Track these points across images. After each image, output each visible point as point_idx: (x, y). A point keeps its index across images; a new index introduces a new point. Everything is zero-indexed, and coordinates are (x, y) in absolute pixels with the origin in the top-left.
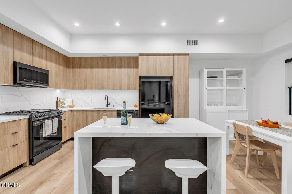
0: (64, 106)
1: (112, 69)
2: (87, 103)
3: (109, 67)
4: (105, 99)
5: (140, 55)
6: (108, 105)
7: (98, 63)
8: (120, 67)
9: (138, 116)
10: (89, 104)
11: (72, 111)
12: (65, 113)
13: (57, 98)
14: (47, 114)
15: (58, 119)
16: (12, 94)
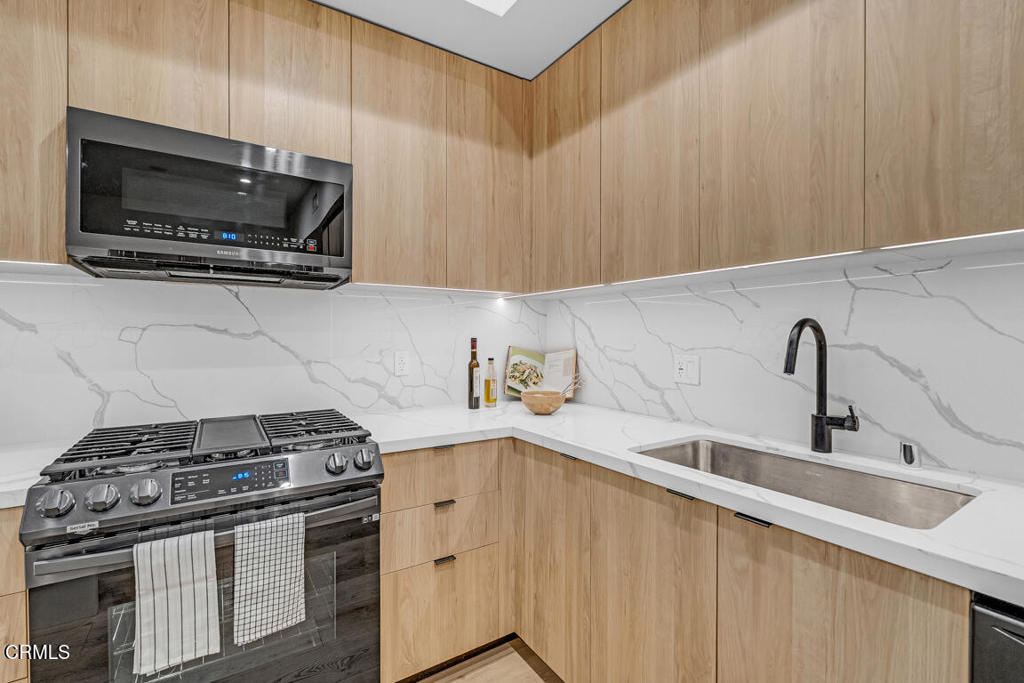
4: (790, 368)
10: (662, 396)
11: (514, 439)
12: (445, 457)
13: (474, 342)
14: (198, 481)
15: (307, 521)
16: (196, 325)
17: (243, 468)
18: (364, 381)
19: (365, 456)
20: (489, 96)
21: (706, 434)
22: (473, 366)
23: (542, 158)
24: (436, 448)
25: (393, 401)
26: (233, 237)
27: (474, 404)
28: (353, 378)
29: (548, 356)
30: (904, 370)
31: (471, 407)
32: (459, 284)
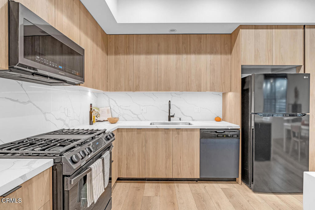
0: (98, 119)
1: (185, 56)
2: (135, 114)
3: (178, 52)
5: (243, 27)
6: (172, 118)
7: (159, 45)
8: (199, 52)
9: (239, 139)
10: (137, 116)
13: (91, 105)
16: (6, 98)
18: (60, 119)
28: (57, 119)
29: (101, 109)
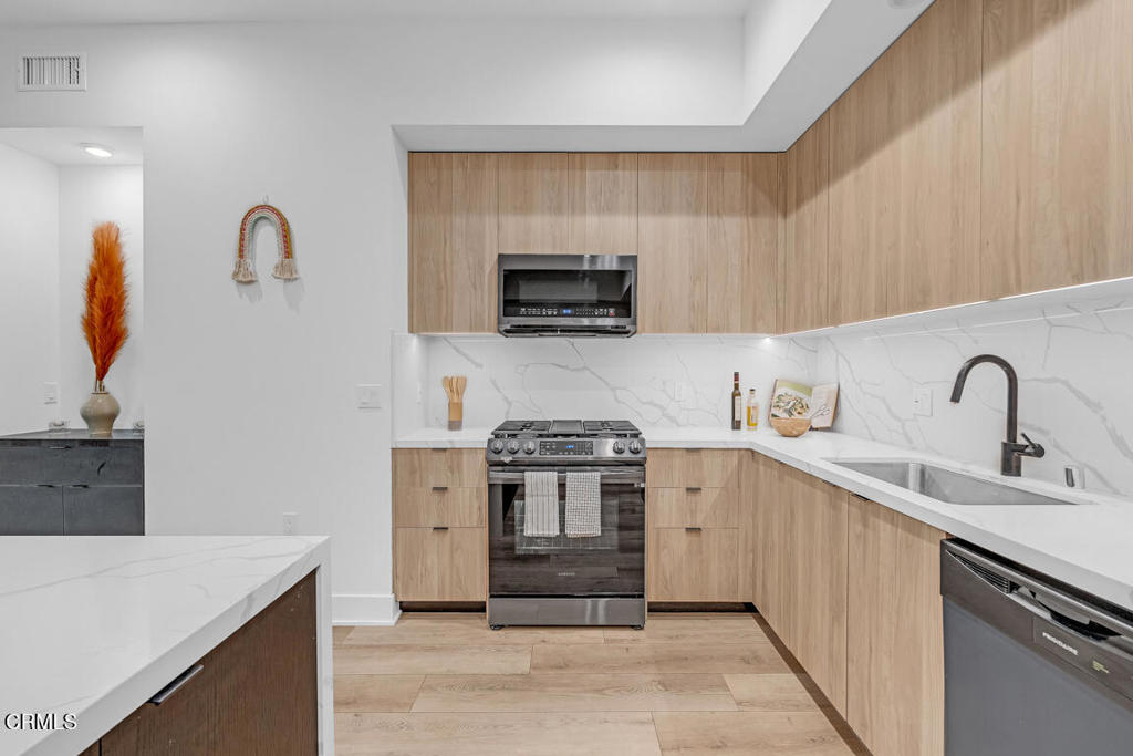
2: (895, 417)
6: (1025, 461)
10: (903, 427)
11: (753, 452)
12: (695, 456)
13: (736, 376)
14: (551, 446)
15: (602, 477)
16: (553, 364)
17: (571, 443)
18: (651, 403)
19: (636, 444)
20: (745, 177)
21: (916, 457)
22: (736, 394)
23: (792, 218)
24: (687, 449)
25: (673, 420)
26: (569, 311)
27: (736, 425)
28: (644, 401)
29: (815, 390)
30: (1088, 403)
31: (734, 428)
32: (717, 330)
